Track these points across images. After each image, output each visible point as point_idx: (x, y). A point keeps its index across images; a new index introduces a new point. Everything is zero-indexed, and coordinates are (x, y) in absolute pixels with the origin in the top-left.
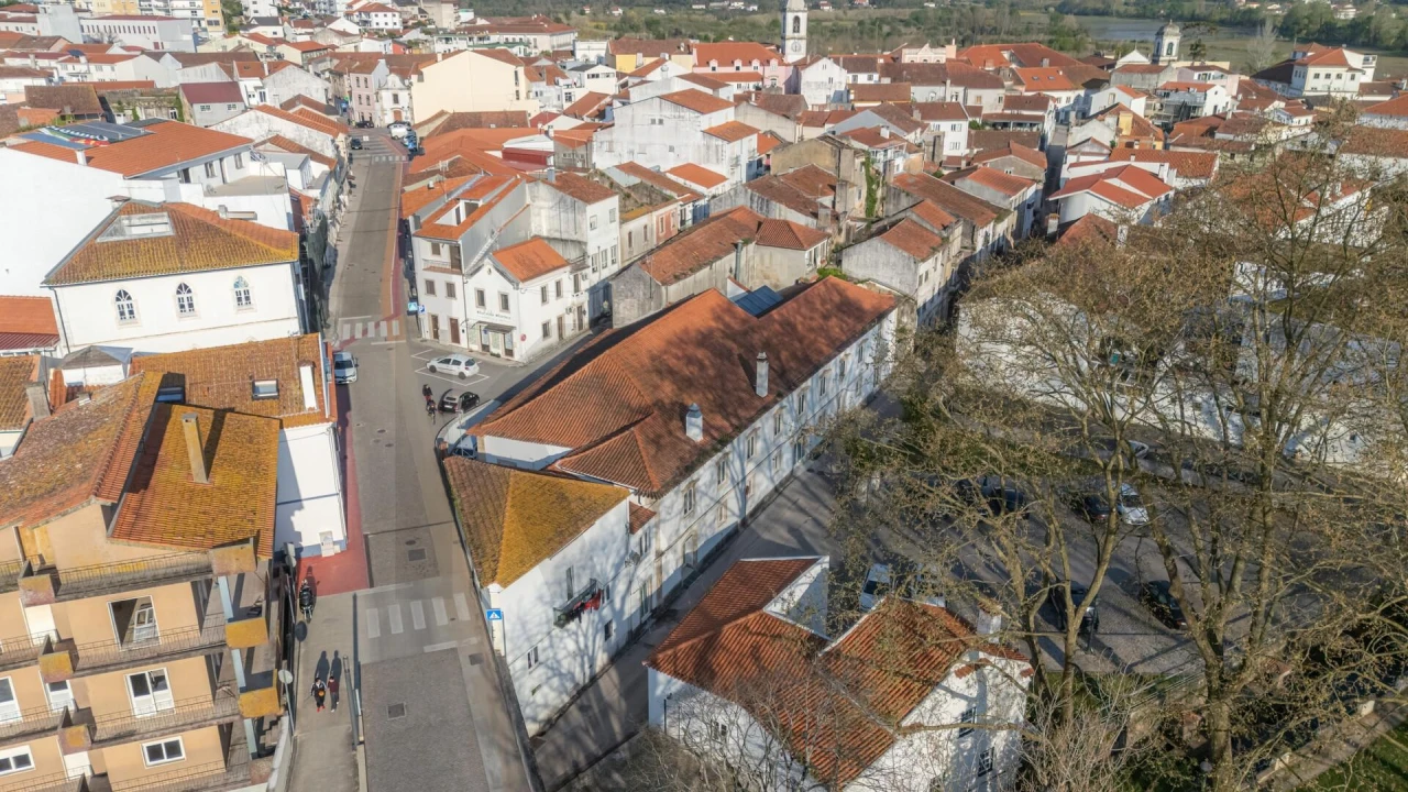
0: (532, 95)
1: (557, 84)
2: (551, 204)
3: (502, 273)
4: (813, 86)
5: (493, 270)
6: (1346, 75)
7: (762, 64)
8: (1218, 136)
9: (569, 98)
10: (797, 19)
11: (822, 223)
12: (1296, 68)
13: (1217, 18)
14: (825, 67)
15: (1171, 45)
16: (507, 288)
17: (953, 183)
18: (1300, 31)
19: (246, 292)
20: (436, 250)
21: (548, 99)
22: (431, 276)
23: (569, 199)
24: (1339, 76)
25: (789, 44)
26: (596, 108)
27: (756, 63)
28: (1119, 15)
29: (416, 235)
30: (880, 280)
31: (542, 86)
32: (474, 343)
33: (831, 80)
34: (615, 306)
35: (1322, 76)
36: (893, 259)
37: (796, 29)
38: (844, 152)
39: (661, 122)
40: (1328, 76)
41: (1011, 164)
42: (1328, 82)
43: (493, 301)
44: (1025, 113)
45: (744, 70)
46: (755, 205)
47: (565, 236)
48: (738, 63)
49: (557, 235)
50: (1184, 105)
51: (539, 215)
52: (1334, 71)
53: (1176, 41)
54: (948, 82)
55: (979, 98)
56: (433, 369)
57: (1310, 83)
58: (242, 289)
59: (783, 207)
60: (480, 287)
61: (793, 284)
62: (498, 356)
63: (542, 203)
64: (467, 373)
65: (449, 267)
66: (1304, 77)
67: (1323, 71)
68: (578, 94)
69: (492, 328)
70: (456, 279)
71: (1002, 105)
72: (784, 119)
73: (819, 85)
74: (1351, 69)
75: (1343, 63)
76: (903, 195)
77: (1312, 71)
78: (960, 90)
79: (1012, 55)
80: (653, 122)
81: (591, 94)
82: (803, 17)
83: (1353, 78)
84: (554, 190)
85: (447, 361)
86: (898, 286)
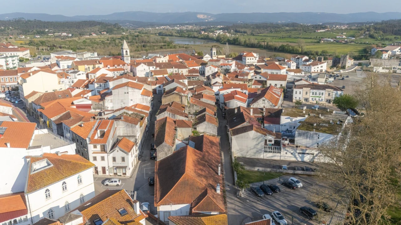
0: (61, 82)
1: (68, 78)
2: (124, 126)
3: (122, 151)
4: (140, 71)
5: (119, 151)
6: (254, 59)
7: (123, 66)
8: (239, 77)
9: (73, 82)
10: (126, 51)
11: (189, 119)
12: (243, 57)
13: (200, 37)
14: (142, 66)
15: (214, 52)
16: (124, 155)
17: (200, 99)
18: (222, 41)
19: (81, 179)
20: (95, 147)
21: (66, 83)
22: (95, 155)
23: (130, 124)
24: (253, 59)
25: (125, 58)
26: (83, 85)
27: (121, 65)
28: (175, 36)
29: (89, 144)
30: (207, 132)
31: (63, 79)
32: (112, 173)
33: (145, 69)
34: (158, 155)
35: (249, 59)
36: (210, 126)
37: (127, 54)
38: (183, 97)
39: (128, 93)
40: (250, 59)
41: (207, 92)
42: (250, 60)
43: (119, 160)
44: (194, 74)
45: (118, 67)
46: (170, 116)
47: (129, 135)
48: (116, 66)
49: (126, 135)
50: (227, 69)
51: (120, 130)
52: (252, 58)
53: (215, 51)
54: (174, 67)
55: (182, 71)
56: (107, 185)
57: (247, 61)
58: (79, 179)
59: (178, 116)
60: (114, 156)
61: (188, 137)
62: (121, 176)
63: (120, 126)
64: (120, 184)
65: (100, 151)
66: (246, 59)
67: (249, 58)
68: (75, 81)
69: (117, 168)
70: (105, 155)
71: (188, 73)
72: (148, 85)
73: (141, 71)
74: (255, 57)
75: (253, 56)
76: (194, 106)
77: (247, 58)
78: (177, 69)
79: (179, 57)
80: (125, 93)
81: (79, 80)
82: (128, 51)
83: (256, 59)
84: (124, 122)
85: (112, 182)
86: (212, 133)
